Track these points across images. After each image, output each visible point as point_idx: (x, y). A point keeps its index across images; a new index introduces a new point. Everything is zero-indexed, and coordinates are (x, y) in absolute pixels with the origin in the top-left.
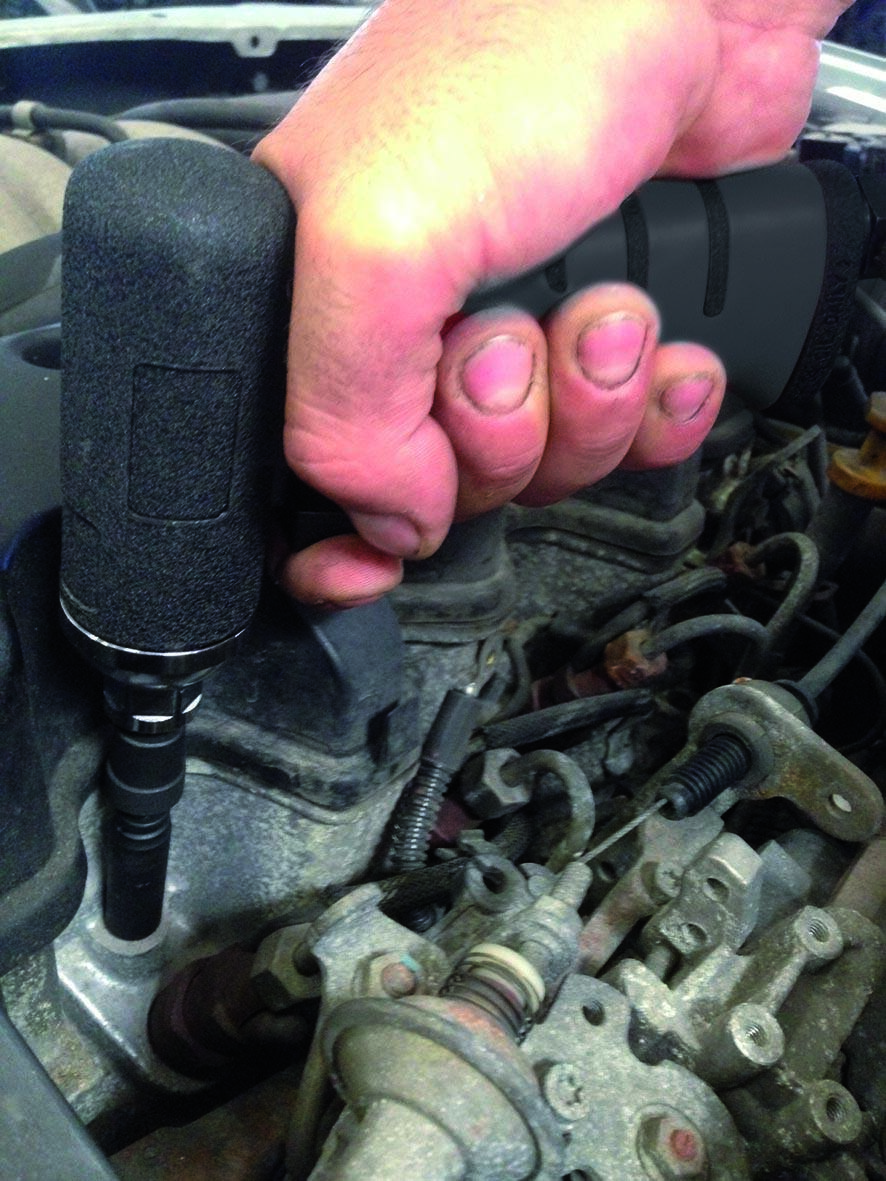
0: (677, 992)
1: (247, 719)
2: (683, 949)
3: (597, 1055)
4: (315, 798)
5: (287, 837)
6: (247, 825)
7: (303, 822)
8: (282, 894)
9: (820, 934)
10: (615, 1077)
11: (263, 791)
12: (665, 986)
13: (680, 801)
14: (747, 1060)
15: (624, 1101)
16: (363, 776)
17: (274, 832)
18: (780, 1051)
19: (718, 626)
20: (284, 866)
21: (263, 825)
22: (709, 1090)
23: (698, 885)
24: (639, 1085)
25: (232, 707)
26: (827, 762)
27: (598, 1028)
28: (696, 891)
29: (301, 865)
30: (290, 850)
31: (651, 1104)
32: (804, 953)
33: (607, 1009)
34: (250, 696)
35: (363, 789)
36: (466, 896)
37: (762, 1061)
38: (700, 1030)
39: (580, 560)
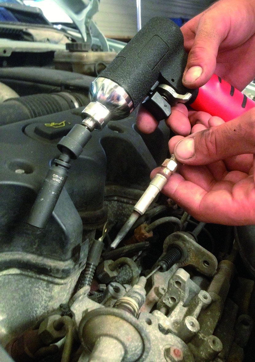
0: (169, 318)
1: (33, 253)
2: (170, 305)
3: (151, 333)
4: (56, 276)
5: (45, 292)
6: (31, 290)
7: (51, 285)
8: (42, 313)
9: (205, 298)
10: (157, 338)
11: (38, 276)
12: (166, 316)
13: (164, 266)
14: (191, 331)
15: (160, 344)
16: (72, 267)
17: (40, 291)
18: (199, 328)
19: (168, 220)
20: (43, 303)
21: (37, 289)
22: (181, 340)
23: (173, 284)
24: (163, 340)
25: (28, 250)
26: (202, 251)
27: (151, 326)
28: (173, 286)
29: (49, 301)
30: (46, 296)
31: (167, 345)
32: (202, 303)
33: (152, 320)
34: (35, 245)
35: (71, 271)
36: (109, 294)
37: (195, 331)
38: (176, 328)
39: (124, 205)
